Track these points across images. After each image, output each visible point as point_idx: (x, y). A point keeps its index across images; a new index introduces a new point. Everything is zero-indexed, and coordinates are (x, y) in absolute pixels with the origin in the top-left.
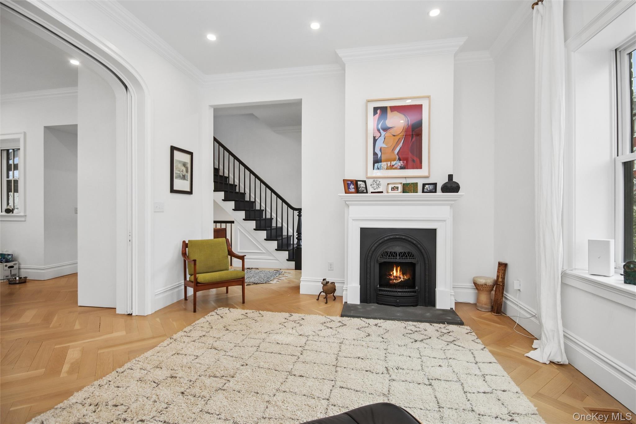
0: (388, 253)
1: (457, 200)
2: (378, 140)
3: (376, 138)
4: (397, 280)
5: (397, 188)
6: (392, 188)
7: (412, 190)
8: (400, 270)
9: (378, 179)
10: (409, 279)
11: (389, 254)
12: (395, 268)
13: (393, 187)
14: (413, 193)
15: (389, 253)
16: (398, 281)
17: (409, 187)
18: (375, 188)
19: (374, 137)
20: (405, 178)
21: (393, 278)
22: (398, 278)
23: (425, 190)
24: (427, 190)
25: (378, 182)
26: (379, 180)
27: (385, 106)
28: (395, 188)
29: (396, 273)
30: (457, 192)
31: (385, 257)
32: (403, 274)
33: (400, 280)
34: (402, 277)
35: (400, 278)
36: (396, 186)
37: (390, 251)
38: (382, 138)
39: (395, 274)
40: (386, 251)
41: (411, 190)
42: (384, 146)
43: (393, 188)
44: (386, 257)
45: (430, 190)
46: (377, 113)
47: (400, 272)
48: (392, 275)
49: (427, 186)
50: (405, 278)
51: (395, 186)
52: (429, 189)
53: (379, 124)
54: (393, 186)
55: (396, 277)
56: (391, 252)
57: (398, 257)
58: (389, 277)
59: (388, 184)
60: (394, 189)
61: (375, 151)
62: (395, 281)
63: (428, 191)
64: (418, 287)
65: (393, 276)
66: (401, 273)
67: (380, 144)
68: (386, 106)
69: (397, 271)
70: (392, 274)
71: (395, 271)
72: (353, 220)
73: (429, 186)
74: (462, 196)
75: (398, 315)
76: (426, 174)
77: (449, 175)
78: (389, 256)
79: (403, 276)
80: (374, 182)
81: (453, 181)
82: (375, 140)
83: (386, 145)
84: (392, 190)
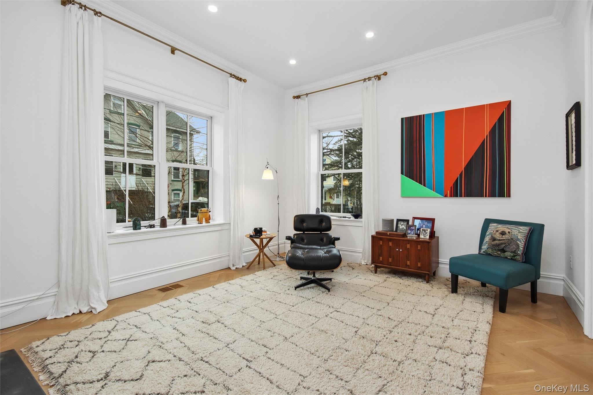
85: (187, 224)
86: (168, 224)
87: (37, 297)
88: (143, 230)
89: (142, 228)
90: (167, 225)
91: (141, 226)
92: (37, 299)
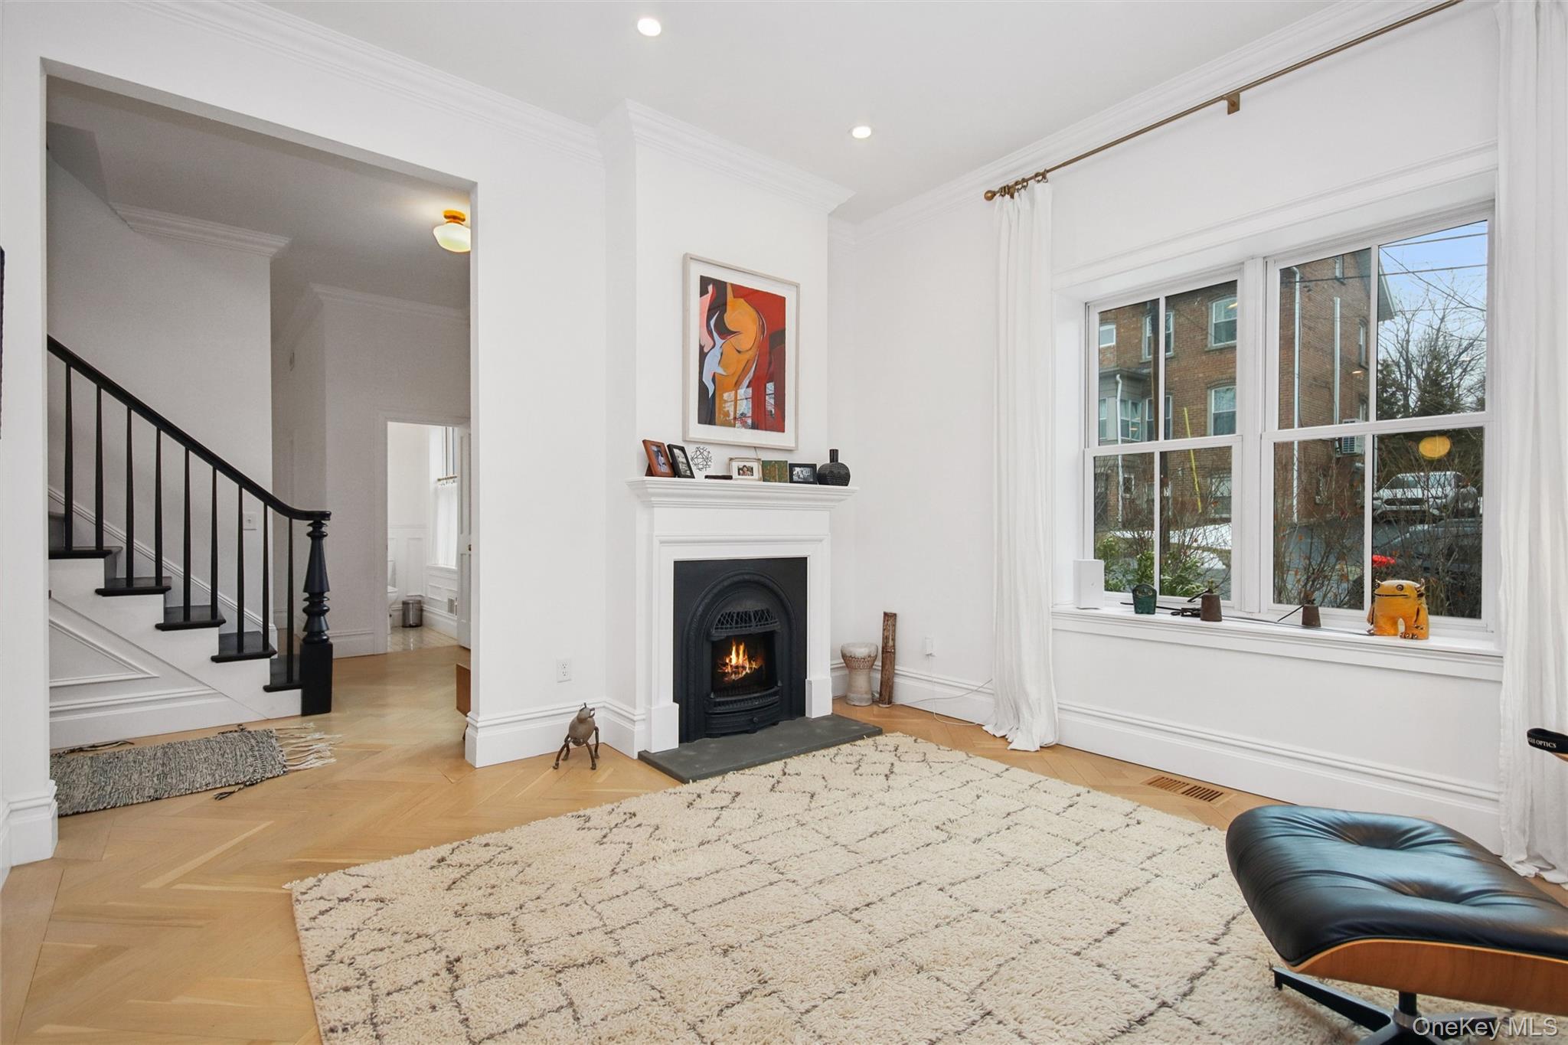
0: (733, 617)
1: (842, 500)
2: (709, 355)
3: (706, 350)
4: (739, 674)
5: (751, 470)
6: (739, 469)
7: (777, 477)
8: (744, 652)
9: (707, 447)
10: (761, 667)
11: (735, 618)
12: (734, 648)
13: (741, 467)
14: (780, 482)
15: (735, 615)
16: (740, 676)
17: (770, 470)
18: (701, 466)
19: (700, 345)
20: (755, 447)
21: (730, 671)
22: (740, 669)
23: (795, 478)
24: (799, 478)
25: (705, 453)
26: (709, 448)
27: (723, 280)
28: (745, 469)
29: (736, 658)
30: (847, 485)
31: (729, 626)
32: (750, 659)
33: (744, 673)
34: (747, 666)
35: (744, 668)
36: (748, 464)
37: (736, 612)
38: (717, 351)
39: (734, 662)
40: (728, 612)
41: (775, 476)
42: (720, 371)
43: (742, 469)
44: (731, 624)
45: (804, 478)
46: (708, 292)
47: (744, 656)
48: (727, 664)
49: (797, 470)
50: (754, 666)
51: (745, 466)
52: (801, 476)
53: (712, 318)
54: (741, 464)
55: (737, 667)
56: (738, 613)
57: (754, 623)
58: (721, 669)
59: (731, 459)
60: (744, 472)
61: (704, 380)
62: (733, 676)
63: (800, 480)
64: (782, 682)
65: (731, 666)
66: (746, 657)
67: (712, 365)
68: (726, 281)
69: (738, 655)
70: (727, 661)
71: (734, 656)
72: (662, 542)
73: (802, 469)
74: (853, 492)
75: (781, 745)
76: (791, 444)
77: (831, 450)
78: (737, 623)
79: (750, 662)
80: (698, 453)
81: (839, 461)
82: (703, 356)
83: (725, 371)
84: (739, 474)
85: (1322, 627)
86: (1223, 612)
87: (976, 688)
88: (1161, 616)
89: (1157, 610)
90: (1223, 614)
91: (1157, 605)
92: (976, 691)
